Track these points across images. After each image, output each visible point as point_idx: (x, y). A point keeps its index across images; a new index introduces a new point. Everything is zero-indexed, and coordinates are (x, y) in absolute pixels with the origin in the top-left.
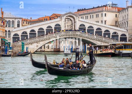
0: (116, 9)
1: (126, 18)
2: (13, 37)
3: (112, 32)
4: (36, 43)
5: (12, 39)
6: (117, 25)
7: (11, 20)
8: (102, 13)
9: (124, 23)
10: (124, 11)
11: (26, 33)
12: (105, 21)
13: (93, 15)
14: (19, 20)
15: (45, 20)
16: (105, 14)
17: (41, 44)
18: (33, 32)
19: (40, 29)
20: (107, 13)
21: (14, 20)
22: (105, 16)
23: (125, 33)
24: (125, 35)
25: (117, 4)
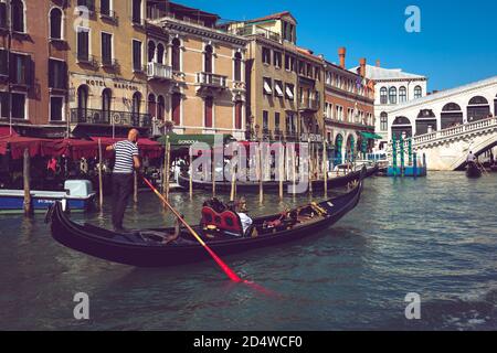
2: (392, 128)
4: (461, 141)
5: (390, 129)
7: (398, 85)
11: (431, 113)
14: (418, 83)
17: (479, 143)
19: (473, 101)
21: (406, 86)
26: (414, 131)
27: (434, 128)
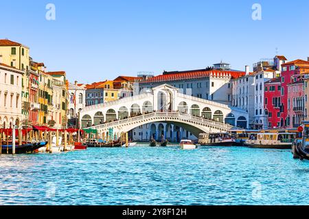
0: (228, 75)
1: (245, 91)
2: (82, 120)
3: (225, 113)
6: (230, 100)
8: (207, 81)
9: (242, 99)
10: (242, 80)
12: (212, 95)
16: (213, 83)
20: (215, 81)
22: (213, 85)
24: (244, 118)
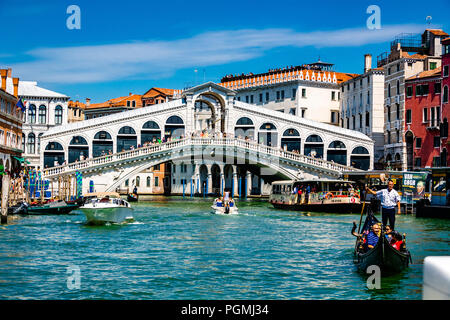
0: (332, 77)
1: (364, 103)
2: (45, 153)
3: (327, 141)
4: (112, 170)
5: (42, 156)
7: (38, 104)
8: (294, 87)
10: (358, 83)
11: (83, 140)
12: (303, 112)
13: (267, 94)
14: (59, 103)
15: (128, 105)
17: (128, 172)
18: (102, 140)
19: (123, 130)
20: (308, 89)
21: (47, 105)
22: (303, 95)
23: (365, 146)
24: (364, 150)
25: (331, 65)
26: (66, 158)
27: (86, 156)
